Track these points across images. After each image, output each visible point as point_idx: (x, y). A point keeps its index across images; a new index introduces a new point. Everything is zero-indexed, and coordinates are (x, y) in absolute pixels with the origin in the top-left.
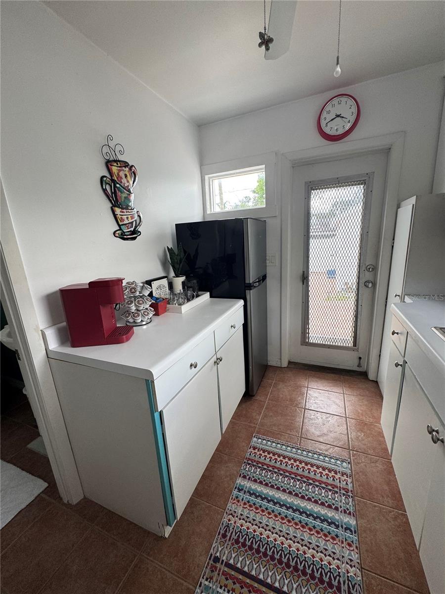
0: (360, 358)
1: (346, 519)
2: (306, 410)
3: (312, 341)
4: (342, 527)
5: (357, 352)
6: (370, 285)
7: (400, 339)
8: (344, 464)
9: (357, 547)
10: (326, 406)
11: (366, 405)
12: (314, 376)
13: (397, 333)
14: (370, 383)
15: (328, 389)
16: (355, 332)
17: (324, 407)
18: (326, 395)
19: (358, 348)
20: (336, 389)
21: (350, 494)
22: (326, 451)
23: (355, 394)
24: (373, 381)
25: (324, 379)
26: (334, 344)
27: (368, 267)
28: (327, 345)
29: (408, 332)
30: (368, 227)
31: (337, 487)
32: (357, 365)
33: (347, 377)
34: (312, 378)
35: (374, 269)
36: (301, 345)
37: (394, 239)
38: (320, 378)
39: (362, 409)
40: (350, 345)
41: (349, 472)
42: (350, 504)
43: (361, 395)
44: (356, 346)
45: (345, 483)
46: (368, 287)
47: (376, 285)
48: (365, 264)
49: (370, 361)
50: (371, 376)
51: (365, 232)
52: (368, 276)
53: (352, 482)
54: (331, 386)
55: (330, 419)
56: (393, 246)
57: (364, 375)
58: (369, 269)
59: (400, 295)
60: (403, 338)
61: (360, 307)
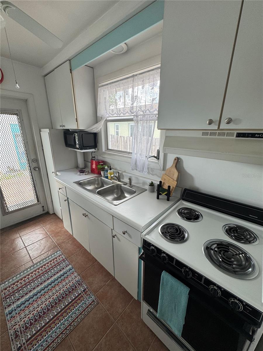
0: (43, 207)
1: (68, 268)
2: (27, 247)
3: (11, 210)
4: (68, 271)
5: (41, 204)
6: (37, 169)
7: (63, 191)
8: (58, 252)
9: (75, 272)
10: (37, 238)
11: (55, 225)
12: (21, 229)
13: (61, 188)
14: (52, 215)
15: (33, 230)
16: (37, 195)
17: (36, 239)
18: (34, 233)
19: (40, 202)
20: (37, 228)
21: (65, 260)
22: (48, 254)
23: (48, 224)
24: (53, 214)
25: (28, 226)
26: (26, 205)
27: (33, 160)
28: (22, 208)
29: (65, 187)
30: (27, 139)
31: (60, 262)
32: (42, 210)
33: (40, 219)
34: (20, 230)
35: (36, 160)
36: (3, 216)
37: (42, 146)
38: (25, 228)
39: (54, 228)
40: (36, 202)
41: (61, 253)
42: (67, 262)
43: (50, 223)
44: (39, 202)
45: (61, 258)
46: (36, 170)
47: (40, 169)
48: (31, 159)
49: (49, 206)
50: (51, 212)
51: (26, 142)
52: (34, 165)
53: (64, 255)
54: (34, 228)
55: (42, 242)
56: (43, 149)
57: (48, 213)
58: (34, 161)
59: (54, 172)
60: (64, 190)
61: (35, 181)
